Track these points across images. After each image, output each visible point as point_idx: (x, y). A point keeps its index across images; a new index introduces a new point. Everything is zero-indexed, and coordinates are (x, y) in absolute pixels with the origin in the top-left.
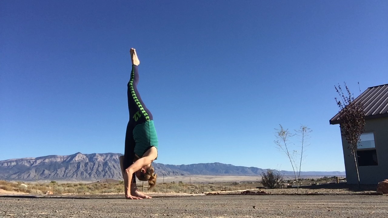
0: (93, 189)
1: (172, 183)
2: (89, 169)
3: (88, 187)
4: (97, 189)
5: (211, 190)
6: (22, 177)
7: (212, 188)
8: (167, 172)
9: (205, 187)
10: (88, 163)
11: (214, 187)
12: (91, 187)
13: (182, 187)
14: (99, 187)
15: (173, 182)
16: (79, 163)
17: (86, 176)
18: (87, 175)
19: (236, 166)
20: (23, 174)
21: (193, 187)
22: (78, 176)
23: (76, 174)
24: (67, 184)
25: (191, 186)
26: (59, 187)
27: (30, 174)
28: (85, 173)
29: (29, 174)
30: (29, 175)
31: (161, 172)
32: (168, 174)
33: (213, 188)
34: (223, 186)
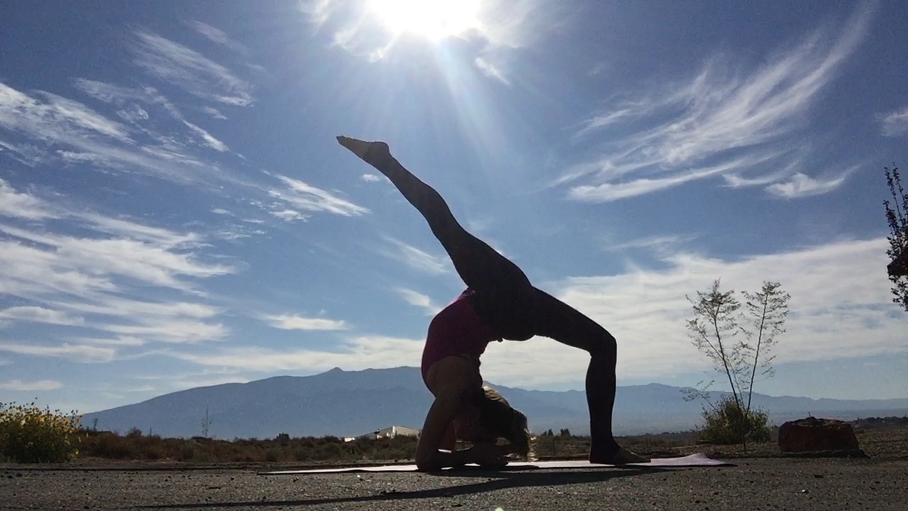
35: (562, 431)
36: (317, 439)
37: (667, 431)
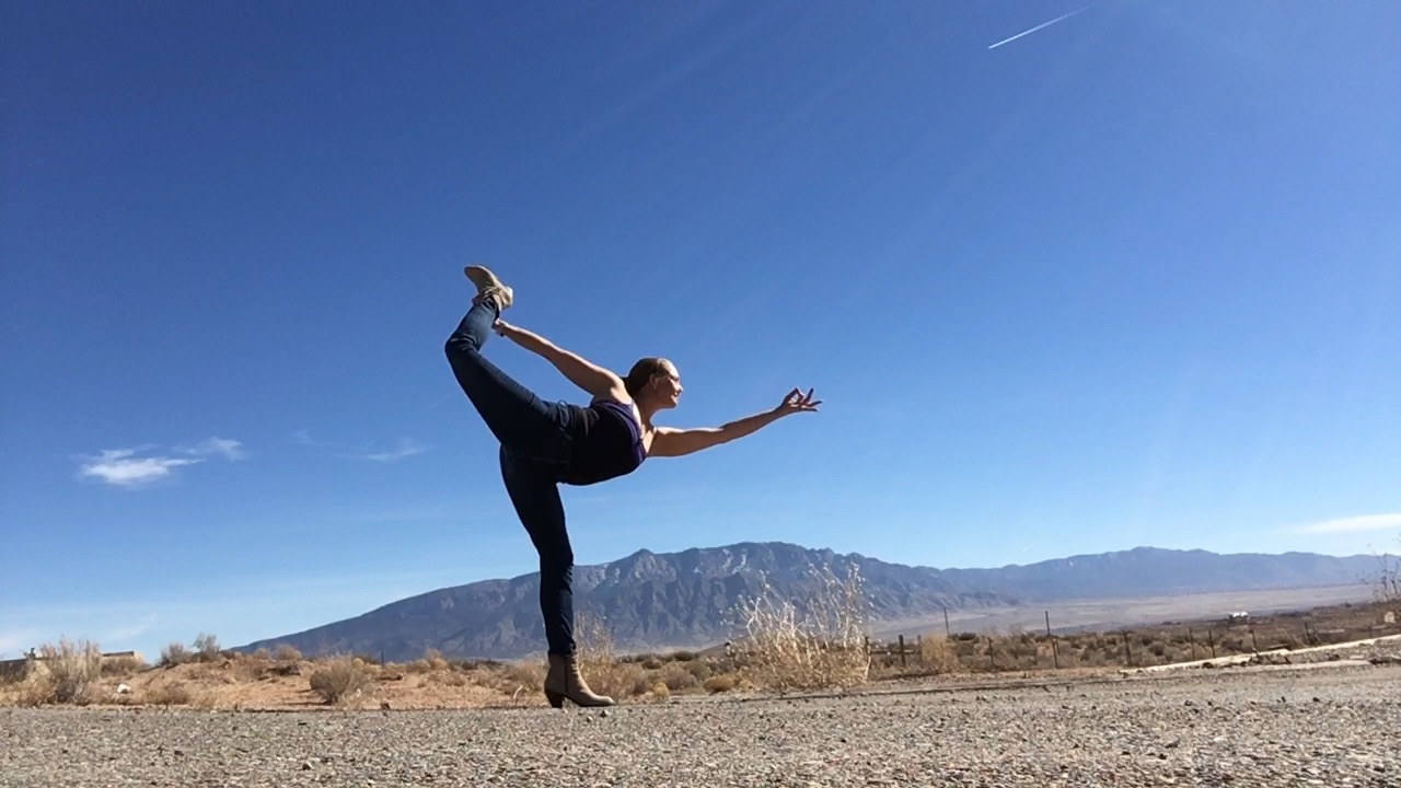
2: (682, 604)
6: (479, 645)
8: (956, 598)
10: (676, 582)
16: (647, 588)
17: (675, 627)
18: (678, 623)
19: (1221, 554)
20: (478, 638)
22: (650, 630)
23: (641, 624)
27: (500, 633)
28: (671, 619)
29: (496, 634)
30: (498, 639)
31: (931, 598)
32: (957, 602)
37: (1168, 620)
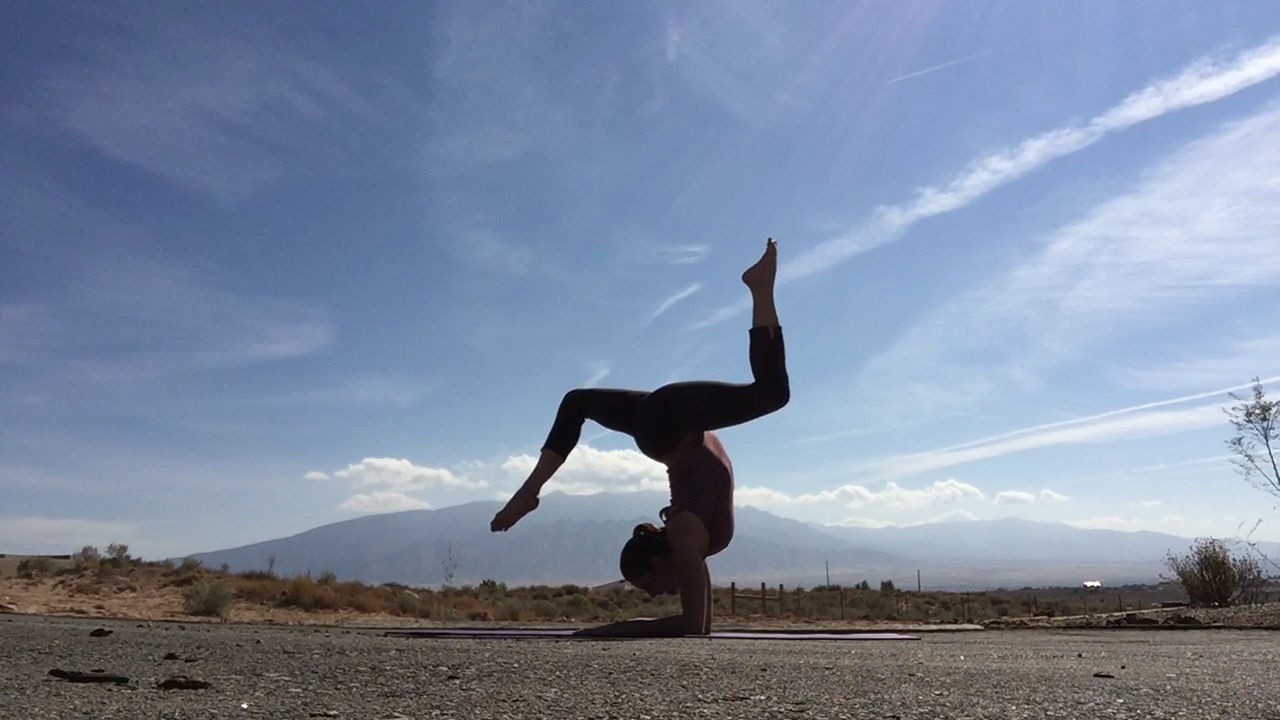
0: (609, 605)
1: (858, 586)
3: (593, 601)
4: (620, 607)
5: (997, 611)
7: (996, 607)
9: (973, 601)
10: (586, 522)
11: (1008, 602)
12: (601, 598)
13: (894, 600)
14: (625, 599)
15: (861, 586)
16: (559, 526)
19: (1081, 528)
21: (932, 600)
24: (533, 589)
25: (924, 600)
26: (510, 601)
33: (1006, 606)
34: (1037, 599)
35: (883, 584)
36: (551, 590)
